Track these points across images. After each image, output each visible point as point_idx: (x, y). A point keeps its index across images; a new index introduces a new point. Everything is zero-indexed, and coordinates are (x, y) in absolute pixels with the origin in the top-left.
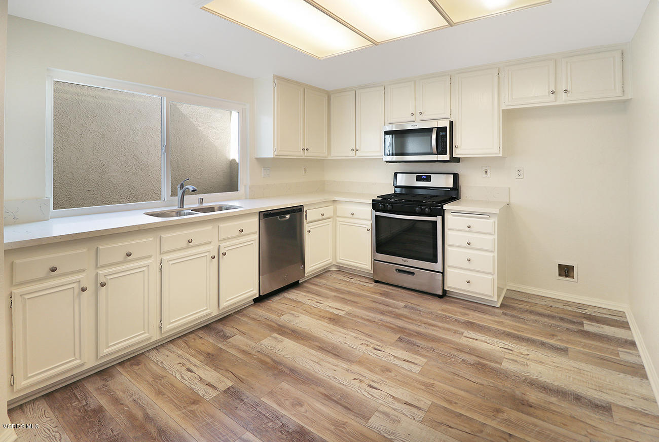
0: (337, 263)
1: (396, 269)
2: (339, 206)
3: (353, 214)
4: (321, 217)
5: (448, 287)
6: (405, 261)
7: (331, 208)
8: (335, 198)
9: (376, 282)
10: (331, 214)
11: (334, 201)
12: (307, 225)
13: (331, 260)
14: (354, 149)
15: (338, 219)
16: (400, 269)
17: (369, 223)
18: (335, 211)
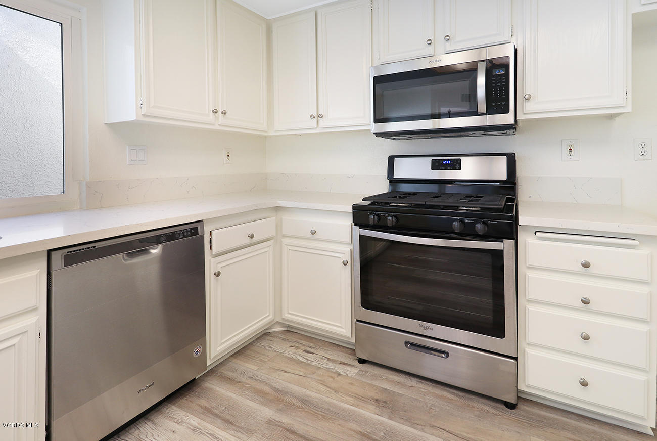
0: (283, 319)
1: (406, 343)
2: (286, 218)
3: (313, 233)
4: (248, 241)
5: (528, 387)
6: (426, 328)
7: (272, 220)
8: (279, 202)
9: (362, 361)
10: (272, 233)
11: (277, 209)
12: (213, 260)
13: (271, 317)
14: (315, 114)
15: (286, 241)
16: (416, 342)
17: (347, 249)
18: (279, 227)
